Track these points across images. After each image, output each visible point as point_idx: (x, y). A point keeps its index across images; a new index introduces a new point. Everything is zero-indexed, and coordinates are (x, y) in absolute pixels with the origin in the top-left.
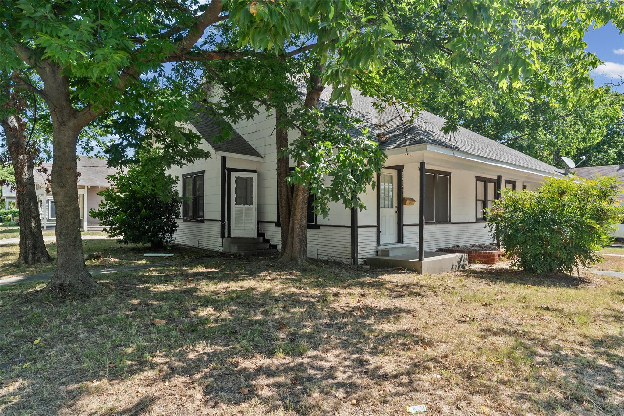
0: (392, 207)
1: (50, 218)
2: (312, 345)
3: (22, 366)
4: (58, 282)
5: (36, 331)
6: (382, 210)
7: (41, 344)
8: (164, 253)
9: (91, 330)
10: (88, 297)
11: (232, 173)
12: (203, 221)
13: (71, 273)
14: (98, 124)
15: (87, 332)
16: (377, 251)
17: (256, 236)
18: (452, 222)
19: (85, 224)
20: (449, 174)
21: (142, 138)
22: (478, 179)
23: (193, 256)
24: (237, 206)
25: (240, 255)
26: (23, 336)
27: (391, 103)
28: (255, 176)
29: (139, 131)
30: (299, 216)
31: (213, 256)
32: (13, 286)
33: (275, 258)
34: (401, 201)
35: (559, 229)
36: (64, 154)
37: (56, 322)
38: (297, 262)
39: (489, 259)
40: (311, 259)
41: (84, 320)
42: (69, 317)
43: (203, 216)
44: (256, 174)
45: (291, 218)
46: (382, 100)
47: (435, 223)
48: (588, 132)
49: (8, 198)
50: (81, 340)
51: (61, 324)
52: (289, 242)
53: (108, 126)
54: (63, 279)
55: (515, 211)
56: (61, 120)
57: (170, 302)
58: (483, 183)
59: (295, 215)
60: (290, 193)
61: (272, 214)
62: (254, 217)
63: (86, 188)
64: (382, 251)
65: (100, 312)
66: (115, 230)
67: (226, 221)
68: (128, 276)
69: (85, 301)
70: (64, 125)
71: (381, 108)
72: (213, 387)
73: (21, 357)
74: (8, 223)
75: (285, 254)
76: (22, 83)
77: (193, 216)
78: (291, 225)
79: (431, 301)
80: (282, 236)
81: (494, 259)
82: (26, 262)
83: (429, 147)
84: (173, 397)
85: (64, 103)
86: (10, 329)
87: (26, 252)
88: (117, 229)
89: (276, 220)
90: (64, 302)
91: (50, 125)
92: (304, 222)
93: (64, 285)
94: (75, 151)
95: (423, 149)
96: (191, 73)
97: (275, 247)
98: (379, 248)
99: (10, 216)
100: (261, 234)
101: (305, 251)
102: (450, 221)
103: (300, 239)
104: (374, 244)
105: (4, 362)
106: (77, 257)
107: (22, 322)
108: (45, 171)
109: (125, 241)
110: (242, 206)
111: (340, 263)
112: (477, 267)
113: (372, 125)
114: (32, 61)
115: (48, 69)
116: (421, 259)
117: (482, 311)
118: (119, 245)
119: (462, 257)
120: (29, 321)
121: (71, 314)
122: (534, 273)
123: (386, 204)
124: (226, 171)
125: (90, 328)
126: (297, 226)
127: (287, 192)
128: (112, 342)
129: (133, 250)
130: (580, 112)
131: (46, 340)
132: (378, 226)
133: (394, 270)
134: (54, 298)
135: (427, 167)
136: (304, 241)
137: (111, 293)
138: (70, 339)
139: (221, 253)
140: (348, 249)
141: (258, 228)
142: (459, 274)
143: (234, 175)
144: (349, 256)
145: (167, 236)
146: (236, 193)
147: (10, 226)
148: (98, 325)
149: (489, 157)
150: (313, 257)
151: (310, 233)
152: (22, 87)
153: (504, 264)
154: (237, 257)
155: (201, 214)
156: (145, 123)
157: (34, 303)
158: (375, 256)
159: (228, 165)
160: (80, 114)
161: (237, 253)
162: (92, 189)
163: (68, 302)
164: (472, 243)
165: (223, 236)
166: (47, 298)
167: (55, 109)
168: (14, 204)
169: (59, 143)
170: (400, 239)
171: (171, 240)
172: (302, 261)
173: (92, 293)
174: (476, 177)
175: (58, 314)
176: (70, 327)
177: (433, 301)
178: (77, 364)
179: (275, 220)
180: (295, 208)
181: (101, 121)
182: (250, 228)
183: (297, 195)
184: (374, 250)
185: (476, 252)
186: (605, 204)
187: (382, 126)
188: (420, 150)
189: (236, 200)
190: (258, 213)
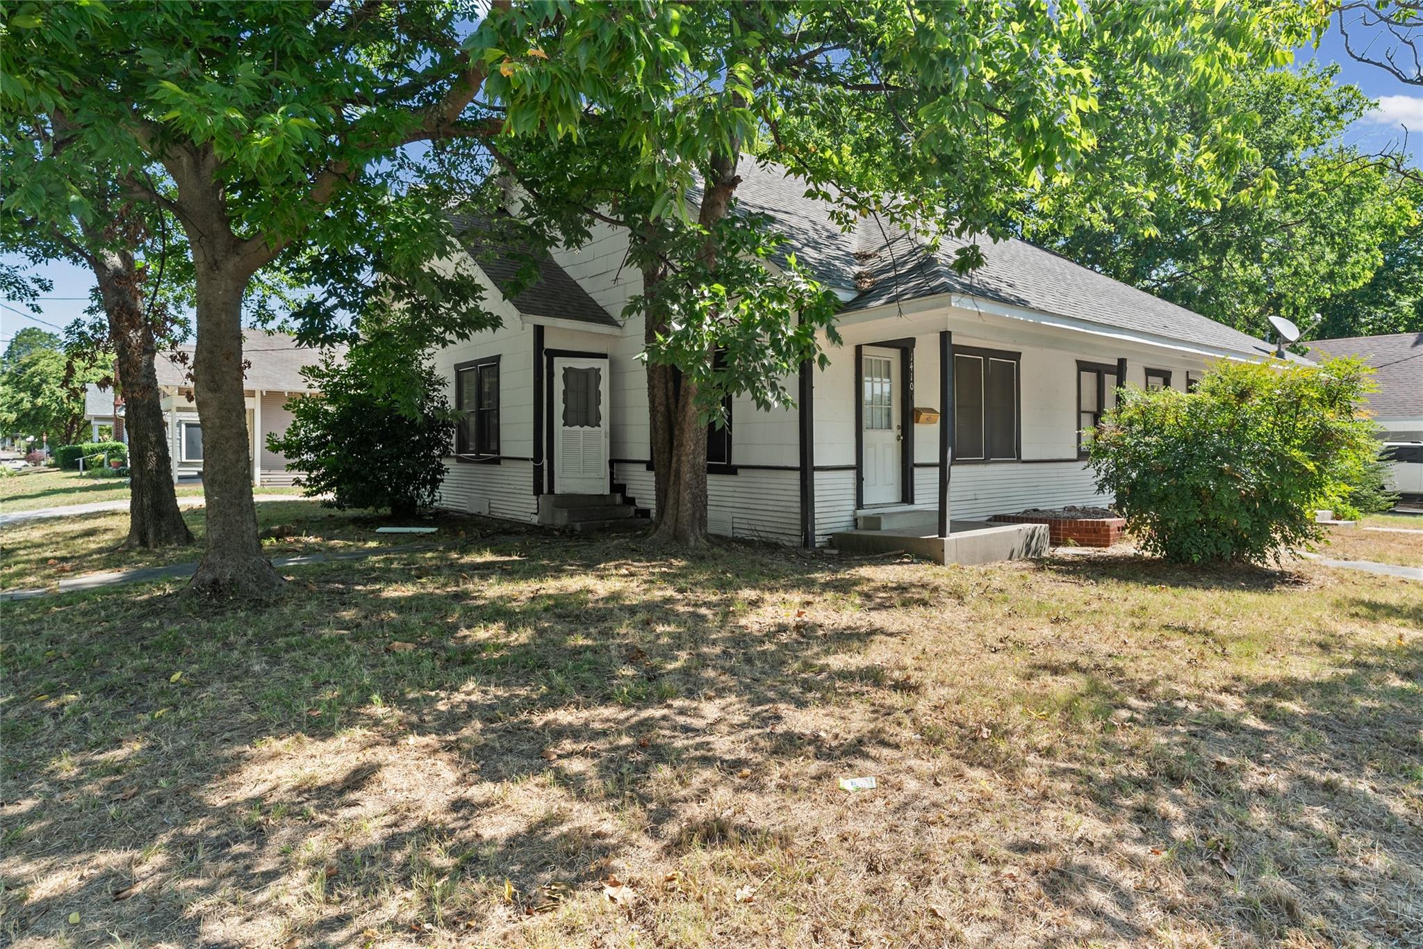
0: (889, 427)
1: (184, 460)
2: (689, 686)
3: (153, 716)
4: (209, 577)
5: (174, 662)
6: (866, 435)
7: (184, 681)
8: (418, 526)
9: (275, 660)
10: (267, 605)
11: (556, 359)
12: (497, 461)
13: (233, 560)
14: (282, 264)
15: (267, 662)
16: (856, 520)
17: (607, 492)
18: (1023, 458)
19: (257, 472)
20: (1017, 356)
21: (368, 292)
22: (1082, 366)
23: (476, 532)
24: (567, 428)
25: (573, 530)
26: (148, 670)
27: (865, 210)
28: (603, 366)
29: (360, 278)
30: (690, 447)
31: (517, 533)
32: (122, 587)
33: (645, 535)
34: (909, 415)
35: (1234, 469)
36: (218, 325)
37: (208, 646)
38: (687, 542)
39: (1098, 535)
40: (718, 536)
41: (261, 644)
42: (232, 638)
43: (498, 451)
44: (607, 361)
45: (675, 452)
46: (848, 206)
47: (986, 462)
48: (1342, 260)
49: (98, 418)
50: (255, 675)
51: (218, 650)
52: (671, 502)
53: (301, 270)
54: (219, 570)
55: (1147, 432)
56: (210, 259)
57: (425, 614)
58: (1094, 375)
59: (682, 445)
60: (672, 401)
61: (639, 444)
62: (603, 450)
63: (258, 395)
64: (867, 519)
65: (289, 630)
66: (317, 480)
67: (545, 461)
68: (343, 568)
69: (261, 613)
70: (218, 268)
71: (848, 222)
72: (493, 748)
73: (149, 702)
74: (100, 470)
75: (662, 527)
76: (137, 188)
77: (478, 451)
78: (674, 465)
79: (947, 615)
80: (658, 490)
81: (1108, 536)
82: (144, 543)
83: (955, 300)
84: (421, 762)
85: (217, 226)
86: (125, 658)
87: (143, 524)
88: (323, 479)
89: (648, 458)
90: (223, 614)
91: (188, 267)
92: (702, 459)
93: (221, 582)
94: (238, 320)
95: (943, 305)
96: (469, 155)
97: (646, 513)
98: (861, 513)
99: (101, 456)
100: (618, 487)
101: (703, 521)
102: (1019, 457)
103: (693, 494)
104: (850, 505)
105: (119, 708)
106: (244, 528)
107: (144, 648)
108: (184, 359)
109: (339, 504)
110: (577, 428)
111: (776, 543)
112: (1068, 552)
113: (848, 254)
114: (156, 145)
115: (185, 160)
116: (942, 533)
117: (1047, 631)
118: (326, 512)
119: (1034, 532)
120: (159, 646)
121: (236, 633)
122: (1184, 563)
123: (877, 423)
124: (543, 356)
125: (271, 656)
126: (686, 468)
127: (667, 399)
128: (313, 678)
129: (355, 521)
130: (1323, 215)
131: (192, 675)
132: (858, 468)
133: (889, 557)
134: (203, 606)
135: (955, 340)
136: (700, 501)
137: (310, 599)
138: (236, 673)
139: (535, 526)
140: (793, 516)
141: (612, 474)
142: (1025, 565)
143: (560, 364)
144: (796, 529)
145: (424, 492)
146: (565, 401)
147: (103, 476)
148: (286, 651)
149: (1094, 319)
150: (724, 533)
151: (715, 485)
152: (136, 196)
153: (1126, 547)
154: (568, 533)
155: (493, 447)
156: (373, 263)
157: (165, 615)
158: (851, 530)
159: (548, 344)
160: (247, 246)
161: (566, 526)
162: (270, 398)
163: (229, 614)
164: (1069, 504)
165: (538, 491)
166: (189, 607)
167: (200, 237)
168: (109, 431)
169: (207, 304)
170: (907, 495)
171: (432, 502)
172: (696, 540)
173: (274, 598)
174: (1077, 361)
175: (211, 634)
176: (236, 655)
177: (951, 614)
178: (251, 712)
179: (646, 456)
180: (682, 430)
181: (287, 259)
182: (593, 475)
183: (686, 403)
184: (849, 518)
185: (1070, 523)
186: (1332, 418)
187: (869, 256)
188: (938, 306)
189: (565, 417)
190: (611, 442)
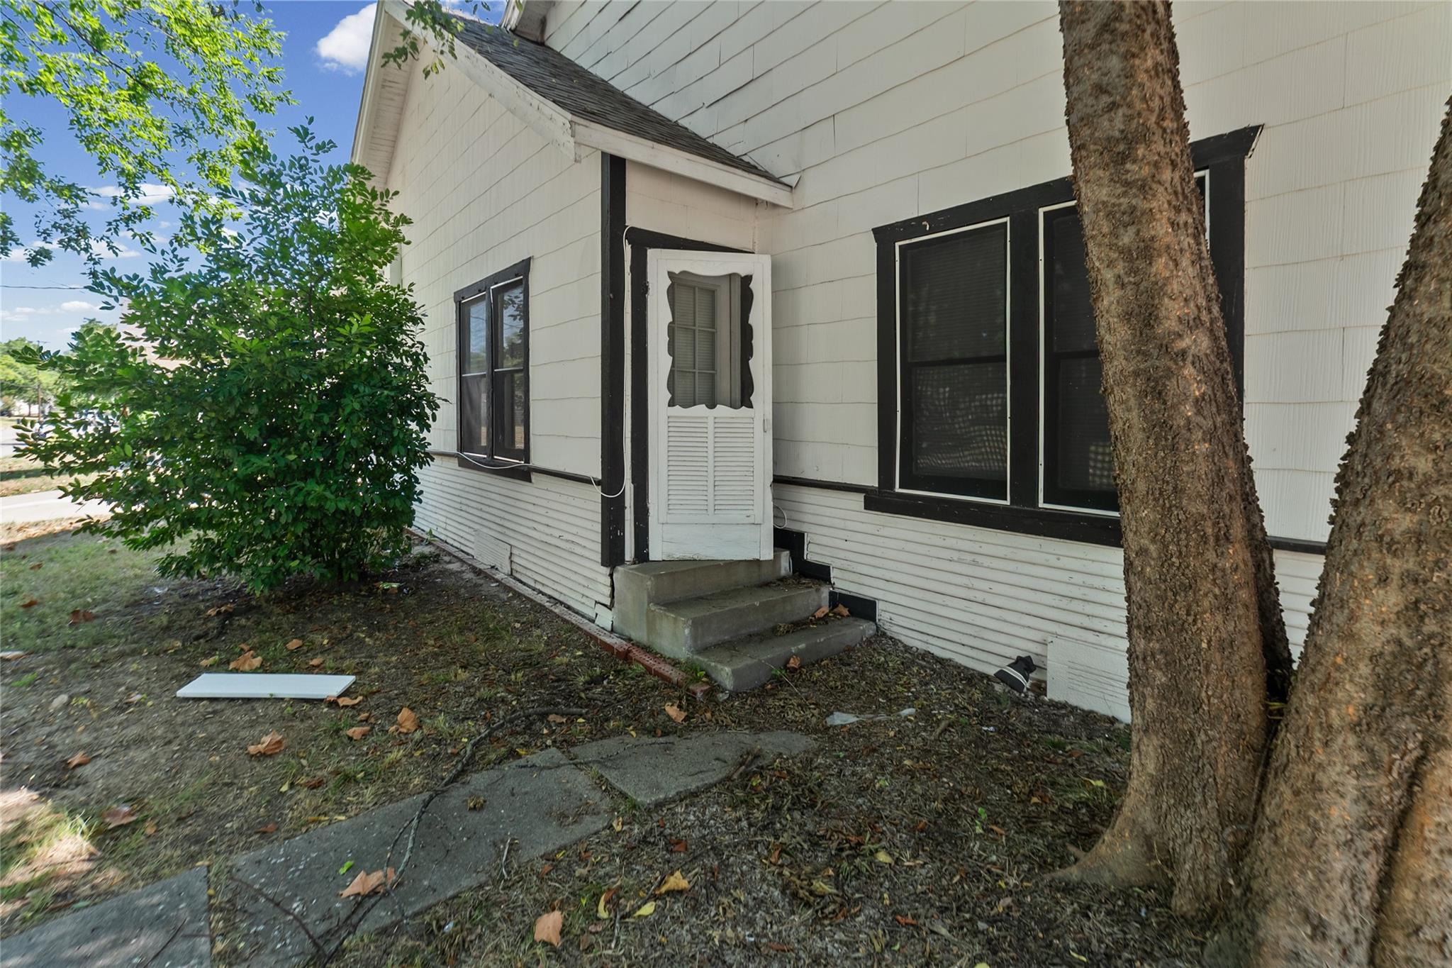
11: (653, 254)
12: (524, 475)
17: (766, 552)
24: (677, 410)
28: (757, 269)
43: (525, 454)
44: (766, 261)
61: (848, 450)
62: (756, 463)
67: (628, 486)
77: (491, 451)
89: (872, 482)
97: (862, 606)
100: (787, 540)
110: (701, 409)
124: (625, 247)
139: (604, 641)
141: (777, 511)
143: (661, 264)
146: (672, 350)
155: (519, 444)
159: (636, 217)
165: (612, 556)
179: (867, 477)
189: (671, 386)
190: (776, 440)
